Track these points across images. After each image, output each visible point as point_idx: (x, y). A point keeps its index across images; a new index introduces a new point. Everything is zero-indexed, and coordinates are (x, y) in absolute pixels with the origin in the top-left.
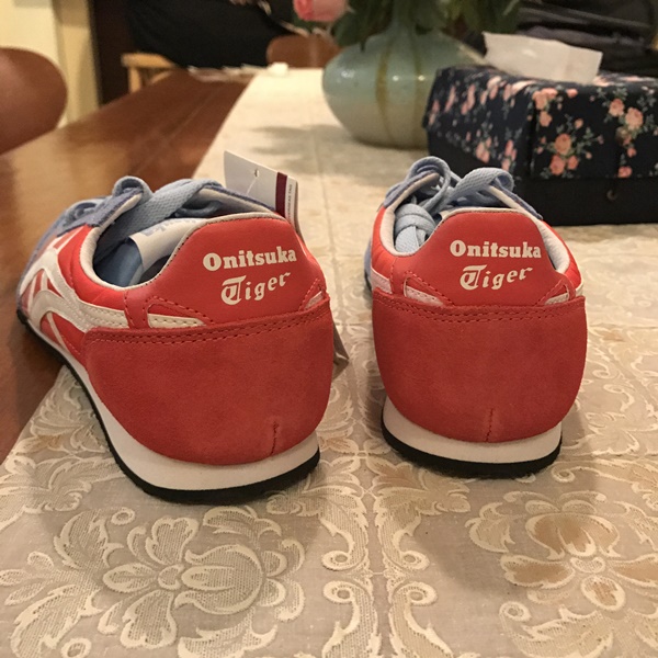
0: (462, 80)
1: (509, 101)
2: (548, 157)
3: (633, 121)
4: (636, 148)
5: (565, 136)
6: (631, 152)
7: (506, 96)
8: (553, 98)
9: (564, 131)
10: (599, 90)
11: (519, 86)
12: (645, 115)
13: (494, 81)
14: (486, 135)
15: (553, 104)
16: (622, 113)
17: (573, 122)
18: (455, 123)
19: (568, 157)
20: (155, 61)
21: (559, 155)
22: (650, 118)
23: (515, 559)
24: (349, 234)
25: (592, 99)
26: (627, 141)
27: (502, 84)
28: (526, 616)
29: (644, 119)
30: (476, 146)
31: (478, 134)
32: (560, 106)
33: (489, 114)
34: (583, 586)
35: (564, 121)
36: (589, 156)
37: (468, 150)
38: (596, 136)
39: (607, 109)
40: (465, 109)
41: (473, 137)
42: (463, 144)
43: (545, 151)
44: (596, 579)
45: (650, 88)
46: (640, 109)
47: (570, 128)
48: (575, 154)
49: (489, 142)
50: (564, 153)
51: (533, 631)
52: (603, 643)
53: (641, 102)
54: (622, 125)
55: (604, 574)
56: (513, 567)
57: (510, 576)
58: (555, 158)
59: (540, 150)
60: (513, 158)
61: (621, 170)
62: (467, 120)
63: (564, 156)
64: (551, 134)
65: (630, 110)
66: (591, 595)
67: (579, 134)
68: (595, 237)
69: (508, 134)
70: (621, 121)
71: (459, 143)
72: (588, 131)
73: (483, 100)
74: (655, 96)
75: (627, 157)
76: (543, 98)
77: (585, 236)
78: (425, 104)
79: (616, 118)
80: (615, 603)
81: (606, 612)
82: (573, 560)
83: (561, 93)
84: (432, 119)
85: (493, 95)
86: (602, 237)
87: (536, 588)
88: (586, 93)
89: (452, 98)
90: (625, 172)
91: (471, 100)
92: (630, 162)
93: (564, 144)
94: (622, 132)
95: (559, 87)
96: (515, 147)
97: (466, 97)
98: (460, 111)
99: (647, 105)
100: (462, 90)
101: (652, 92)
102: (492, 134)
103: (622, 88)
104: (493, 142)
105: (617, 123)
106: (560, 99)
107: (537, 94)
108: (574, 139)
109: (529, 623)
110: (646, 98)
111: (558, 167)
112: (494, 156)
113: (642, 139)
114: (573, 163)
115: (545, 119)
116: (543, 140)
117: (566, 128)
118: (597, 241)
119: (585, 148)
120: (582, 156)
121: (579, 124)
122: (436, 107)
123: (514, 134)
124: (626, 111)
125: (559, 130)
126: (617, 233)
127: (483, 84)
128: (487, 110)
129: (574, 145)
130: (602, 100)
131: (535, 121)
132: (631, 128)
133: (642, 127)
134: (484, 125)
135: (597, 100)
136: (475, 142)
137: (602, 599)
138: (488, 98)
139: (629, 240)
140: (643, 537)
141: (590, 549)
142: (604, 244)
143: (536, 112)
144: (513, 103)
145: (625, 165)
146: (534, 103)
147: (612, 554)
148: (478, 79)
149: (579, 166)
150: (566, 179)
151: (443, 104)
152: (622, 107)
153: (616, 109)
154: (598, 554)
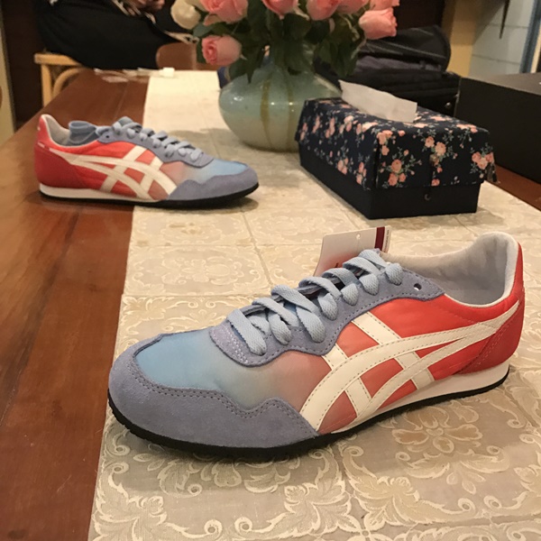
0: (325, 112)
1: (360, 135)
2: (387, 175)
3: (440, 150)
4: (442, 167)
5: (397, 161)
6: (439, 170)
7: (358, 132)
8: (390, 137)
9: (397, 158)
10: (419, 131)
11: (367, 126)
12: (447, 146)
13: (349, 119)
14: (344, 156)
15: (390, 141)
16: (433, 145)
17: (403, 152)
18: (320, 142)
19: (399, 174)
20: (63, 60)
21: (394, 173)
22: (450, 148)
23: (399, 431)
24: (260, 227)
25: (414, 137)
26: (437, 164)
27: (355, 123)
28: (409, 458)
29: (447, 149)
30: (337, 162)
31: (339, 153)
32: (394, 142)
33: (346, 141)
34: (434, 443)
35: (397, 151)
36: (413, 173)
37: (331, 163)
38: (417, 161)
39: (424, 143)
40: (328, 134)
41: (335, 154)
42: (328, 159)
43: (385, 171)
44: (440, 439)
45: (450, 129)
46: (444, 143)
47: (401, 156)
48: (404, 172)
49: (346, 161)
50: (397, 172)
51: (412, 465)
52: (445, 467)
53: (444, 138)
54: (433, 153)
55: (443, 435)
56: (399, 435)
57: (398, 440)
58: (392, 175)
59: (382, 171)
60: (364, 175)
61: (433, 181)
62: (330, 142)
63: (397, 173)
64: (389, 160)
65: (438, 143)
66: (438, 447)
67: (406, 160)
68: (418, 226)
69: (360, 158)
70: (432, 151)
71: (324, 157)
72: (412, 157)
73: (341, 131)
74: (453, 134)
75: (436, 172)
76: (384, 136)
77: (412, 226)
78: (296, 124)
79: (429, 149)
80: (449, 449)
81: (445, 454)
82: (428, 430)
83: (395, 133)
84: (303, 136)
85: (348, 129)
86: (422, 225)
87: (412, 444)
88: (411, 132)
89: (318, 124)
90: (435, 183)
91: (332, 129)
92: (439, 176)
93: (397, 166)
94: (433, 157)
95: (393, 129)
96: (365, 168)
97: (328, 126)
98: (324, 134)
99: (448, 140)
100: (325, 120)
101: (451, 132)
102: (349, 155)
103: (432, 129)
104: (349, 161)
105: (430, 152)
106: (394, 137)
107: (379, 135)
108: (403, 163)
109: (410, 461)
110: (447, 135)
111: (393, 181)
112: (350, 171)
113: (446, 162)
114: (403, 178)
115: (385, 151)
116: (384, 164)
117: (398, 155)
118: (419, 229)
119: (411, 168)
120: (409, 173)
121: (406, 153)
122: (305, 128)
123: (364, 159)
124: (435, 144)
125: (394, 157)
126: (432, 223)
127: (341, 119)
128: (345, 138)
129: (403, 167)
130: (421, 137)
131: (379, 151)
132: (439, 155)
133: (445, 154)
134: (342, 148)
135: (417, 137)
136: (337, 159)
137: (443, 448)
138: (345, 130)
139: (440, 229)
140: (461, 417)
141: (435, 424)
142: (424, 232)
143: (379, 147)
144: (363, 137)
145: (436, 178)
146: (378, 140)
147: (447, 426)
148: (336, 115)
149: (407, 179)
150: (399, 188)
151: (311, 126)
152: (433, 141)
153: (429, 143)
154: (439, 426)
